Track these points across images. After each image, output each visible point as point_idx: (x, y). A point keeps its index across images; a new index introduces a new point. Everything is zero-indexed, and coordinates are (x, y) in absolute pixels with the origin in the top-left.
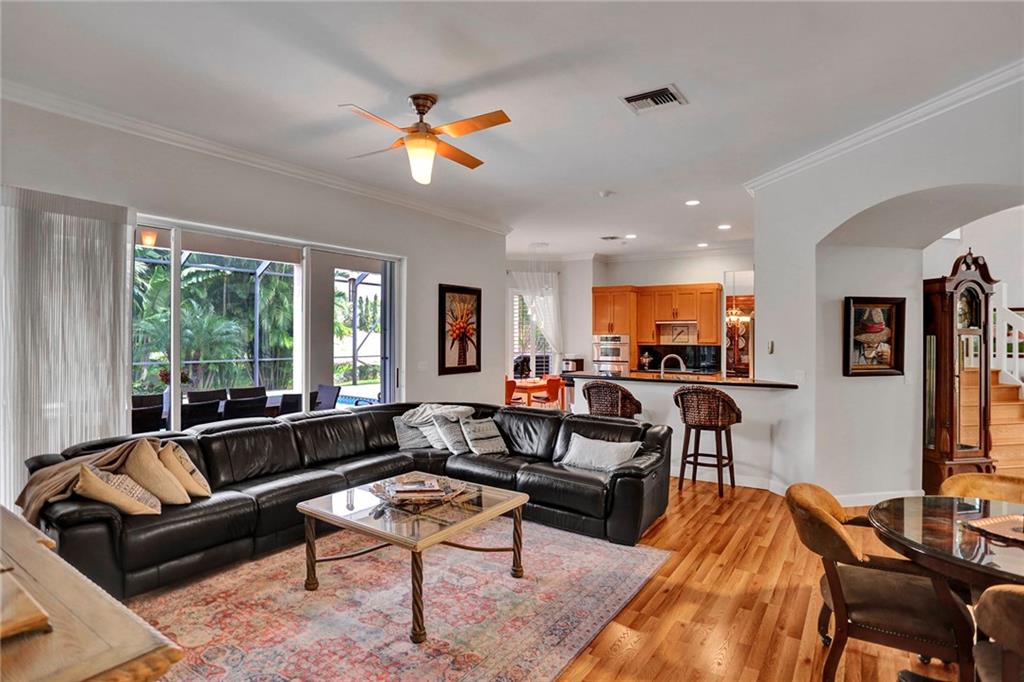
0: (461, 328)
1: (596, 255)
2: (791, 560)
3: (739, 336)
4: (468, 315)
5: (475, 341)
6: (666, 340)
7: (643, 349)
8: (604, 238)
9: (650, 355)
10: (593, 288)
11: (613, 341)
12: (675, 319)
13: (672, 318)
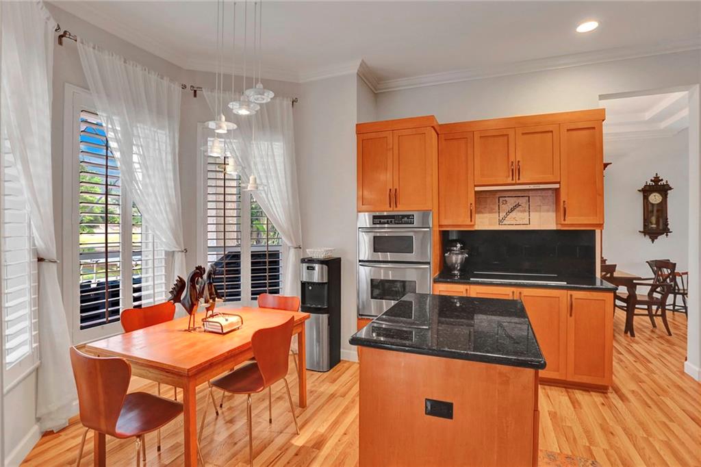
1: (366, 63)
6: (486, 222)
7: (449, 238)
10: (357, 125)
11: (397, 224)
12: (514, 182)
13: (509, 180)
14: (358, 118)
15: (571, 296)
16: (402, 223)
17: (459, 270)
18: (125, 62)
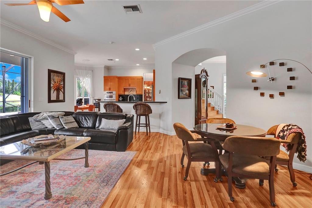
0: (57, 86)
1: (105, 66)
2: (169, 148)
3: (146, 93)
4: (60, 81)
5: (63, 91)
6: (126, 93)
7: (120, 96)
8: (108, 60)
9: (122, 97)
11: (110, 93)
12: (129, 87)
14: (104, 75)
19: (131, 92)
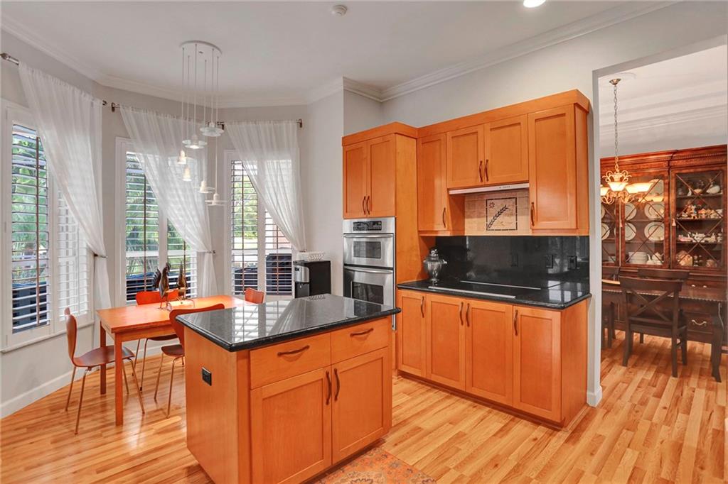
3: (625, 221)
6: (474, 227)
7: (428, 244)
9: (441, 255)
10: (343, 138)
11: (371, 230)
12: (483, 184)
13: (479, 182)
14: (344, 134)
15: (517, 311)
16: (373, 230)
17: (437, 278)
18: (157, 115)
19: (499, 219)
